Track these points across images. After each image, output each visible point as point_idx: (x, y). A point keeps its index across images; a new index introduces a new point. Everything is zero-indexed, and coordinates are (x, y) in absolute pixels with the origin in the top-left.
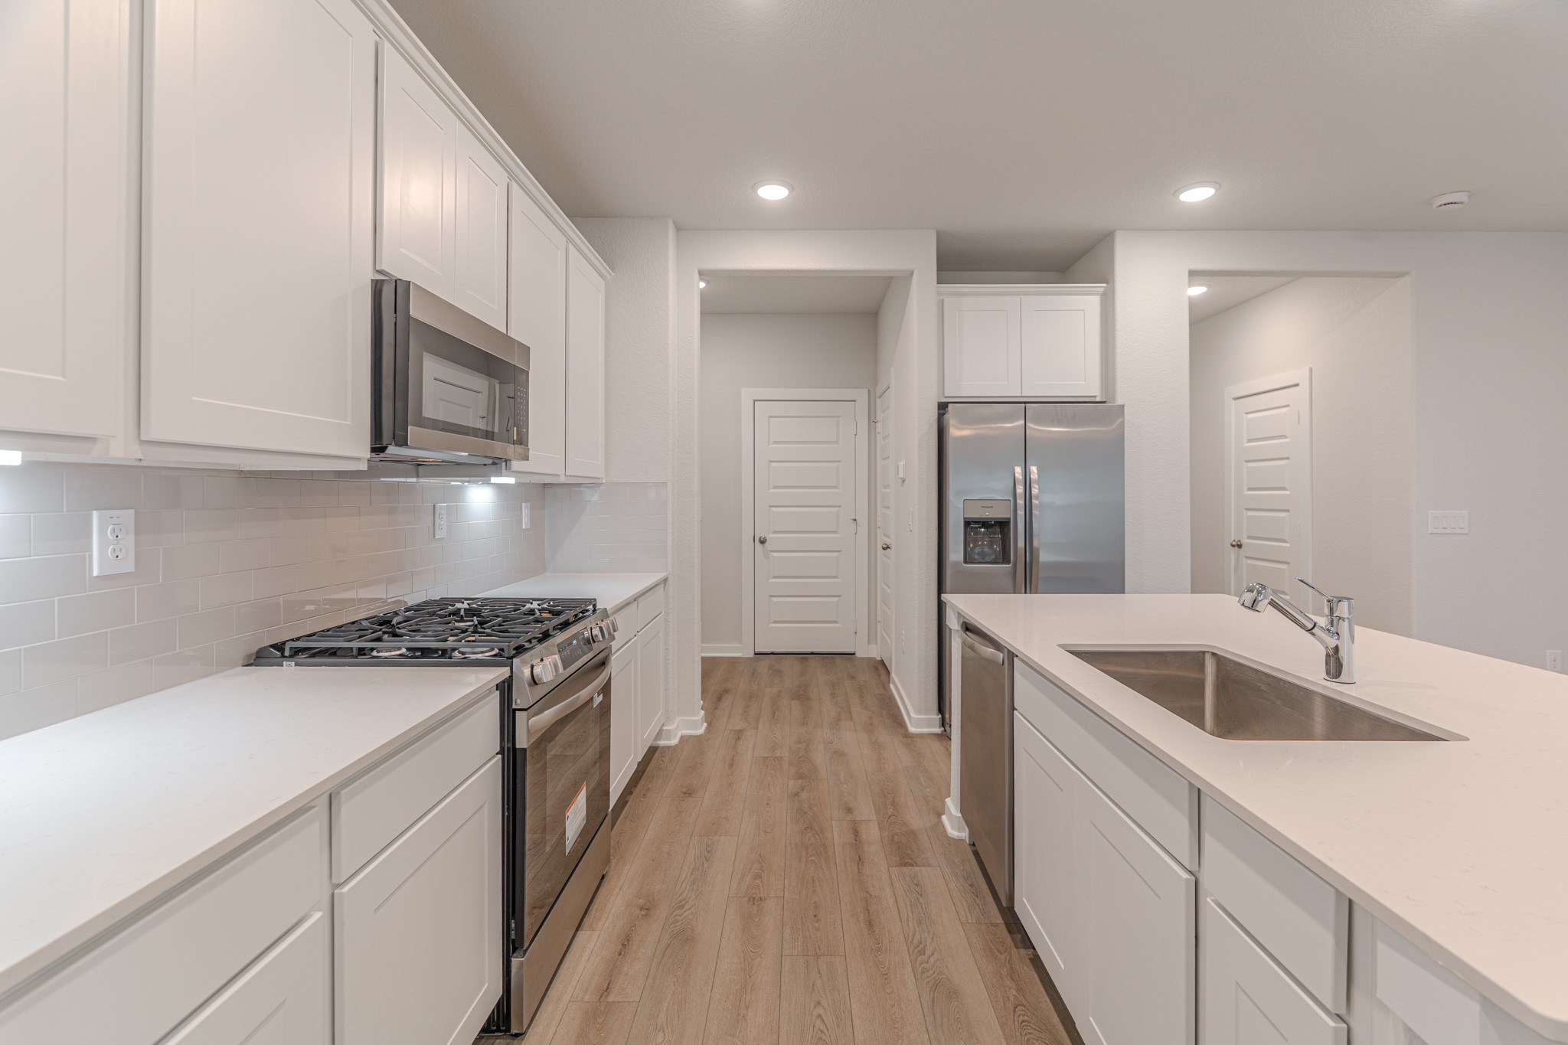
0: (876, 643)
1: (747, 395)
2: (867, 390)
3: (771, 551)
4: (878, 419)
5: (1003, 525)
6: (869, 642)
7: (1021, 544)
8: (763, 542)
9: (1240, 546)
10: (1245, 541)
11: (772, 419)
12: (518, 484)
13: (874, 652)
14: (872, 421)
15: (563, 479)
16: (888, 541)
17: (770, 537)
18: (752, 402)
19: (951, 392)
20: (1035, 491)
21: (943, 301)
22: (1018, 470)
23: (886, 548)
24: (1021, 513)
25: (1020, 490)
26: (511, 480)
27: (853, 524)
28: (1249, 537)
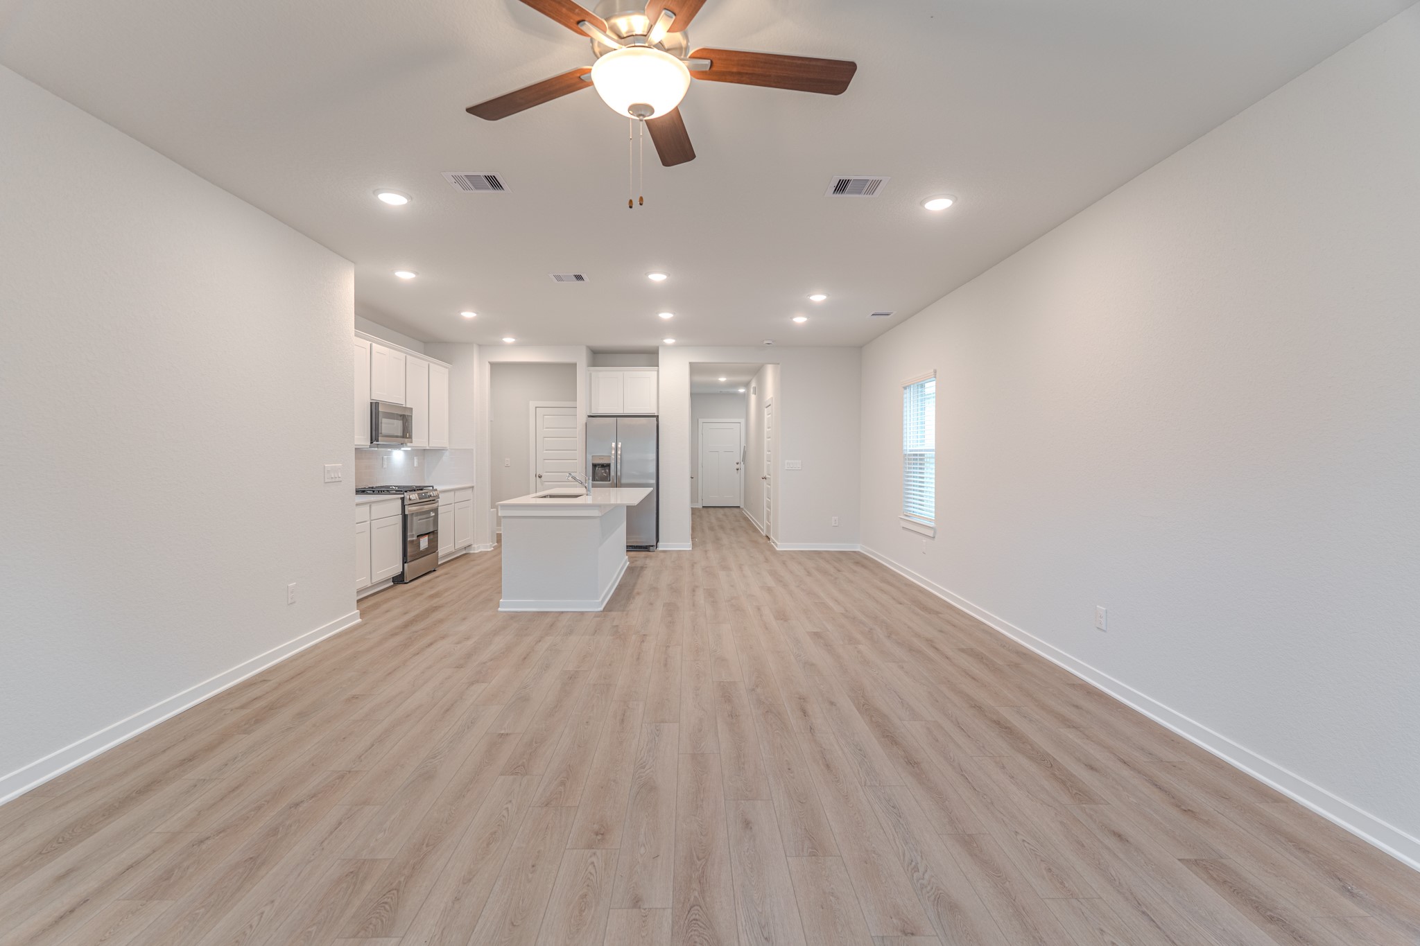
1: (532, 404)
3: (543, 482)
8: (540, 477)
11: (544, 416)
12: (412, 450)
15: (428, 448)
17: (544, 474)
18: (536, 408)
19: (590, 411)
21: (592, 373)
22: (614, 445)
26: (409, 449)
28: (769, 475)
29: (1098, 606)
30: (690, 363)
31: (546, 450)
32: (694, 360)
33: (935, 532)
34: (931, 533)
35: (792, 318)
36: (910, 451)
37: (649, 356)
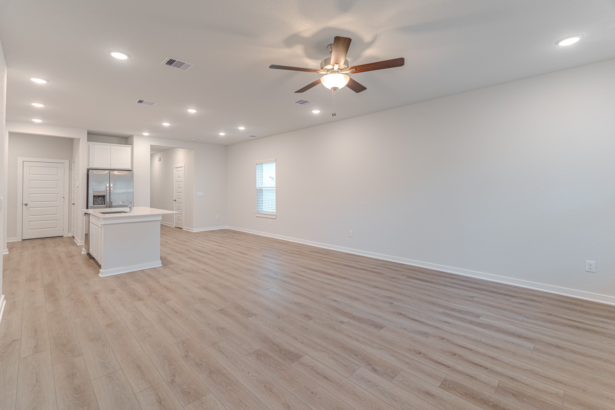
0: (71, 232)
1: (20, 160)
2: (68, 161)
3: (30, 208)
4: (72, 169)
5: (104, 197)
6: (68, 232)
7: (108, 201)
8: (26, 205)
9: (176, 201)
10: (176, 200)
11: (31, 167)
13: (70, 235)
14: (70, 169)
16: (74, 202)
17: (29, 203)
18: (22, 162)
19: (91, 166)
20: (112, 189)
21: (89, 145)
22: (108, 185)
23: (73, 204)
24: (108, 194)
25: (108, 189)
27: (63, 199)
28: (177, 199)
29: (350, 231)
30: (151, 145)
31: (32, 188)
32: (151, 144)
33: (276, 217)
34: (274, 217)
35: (219, 133)
36: (259, 188)
37: (126, 140)
